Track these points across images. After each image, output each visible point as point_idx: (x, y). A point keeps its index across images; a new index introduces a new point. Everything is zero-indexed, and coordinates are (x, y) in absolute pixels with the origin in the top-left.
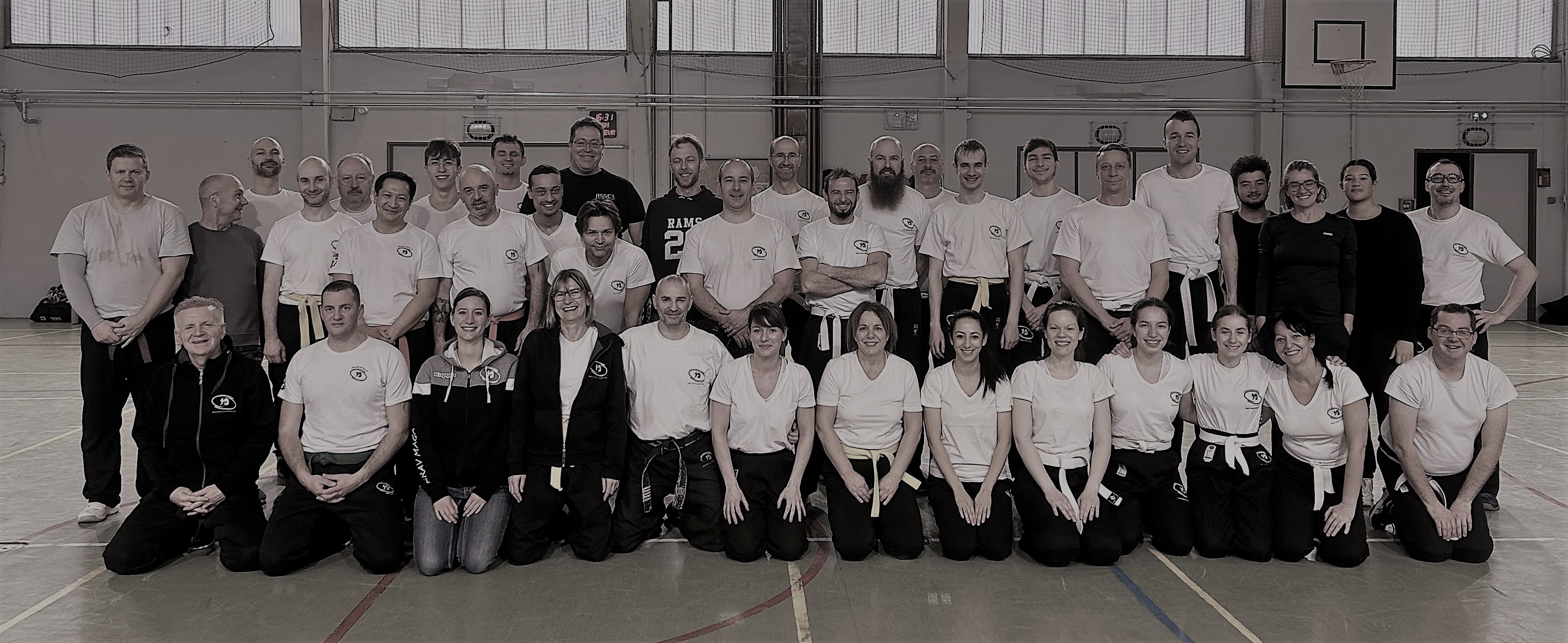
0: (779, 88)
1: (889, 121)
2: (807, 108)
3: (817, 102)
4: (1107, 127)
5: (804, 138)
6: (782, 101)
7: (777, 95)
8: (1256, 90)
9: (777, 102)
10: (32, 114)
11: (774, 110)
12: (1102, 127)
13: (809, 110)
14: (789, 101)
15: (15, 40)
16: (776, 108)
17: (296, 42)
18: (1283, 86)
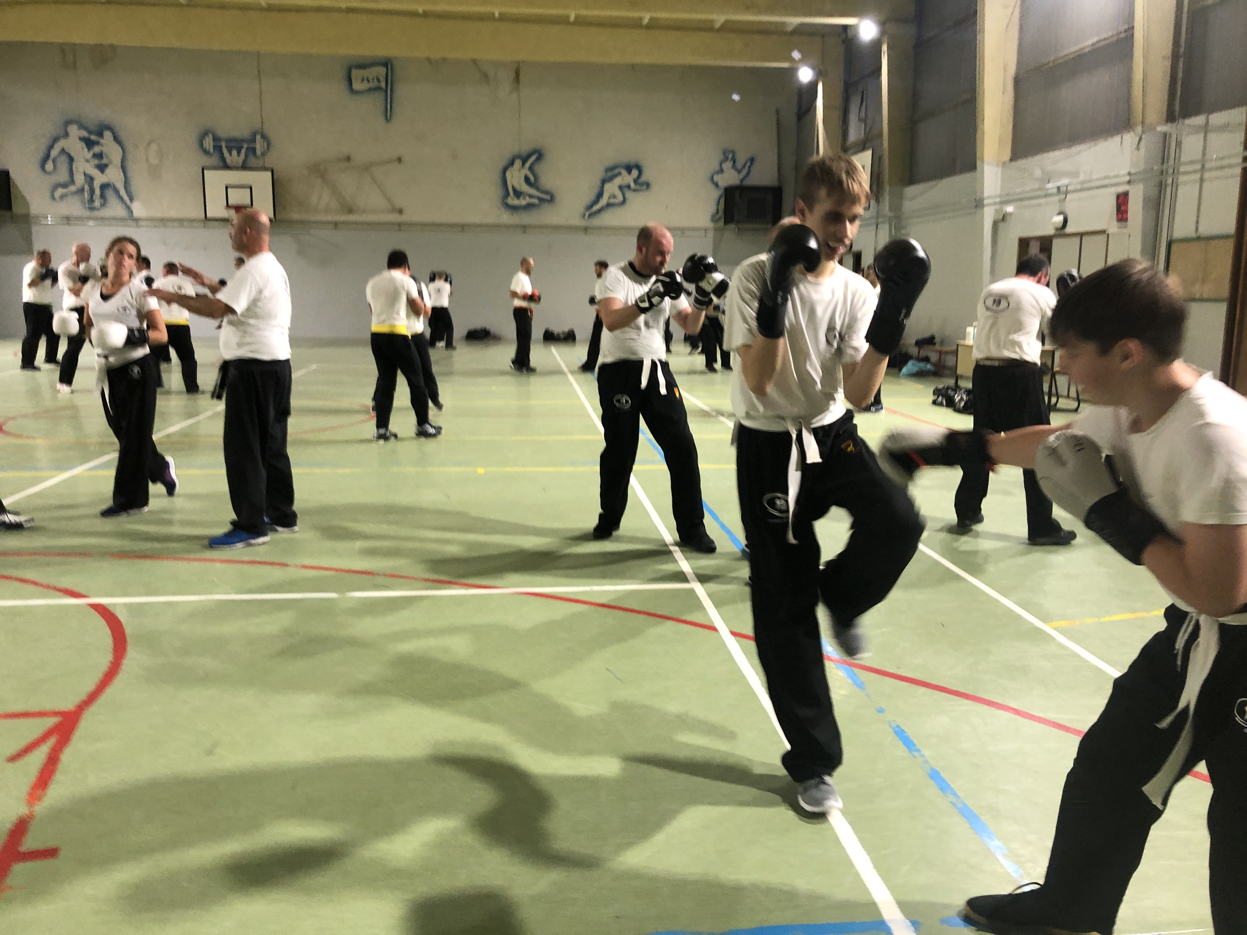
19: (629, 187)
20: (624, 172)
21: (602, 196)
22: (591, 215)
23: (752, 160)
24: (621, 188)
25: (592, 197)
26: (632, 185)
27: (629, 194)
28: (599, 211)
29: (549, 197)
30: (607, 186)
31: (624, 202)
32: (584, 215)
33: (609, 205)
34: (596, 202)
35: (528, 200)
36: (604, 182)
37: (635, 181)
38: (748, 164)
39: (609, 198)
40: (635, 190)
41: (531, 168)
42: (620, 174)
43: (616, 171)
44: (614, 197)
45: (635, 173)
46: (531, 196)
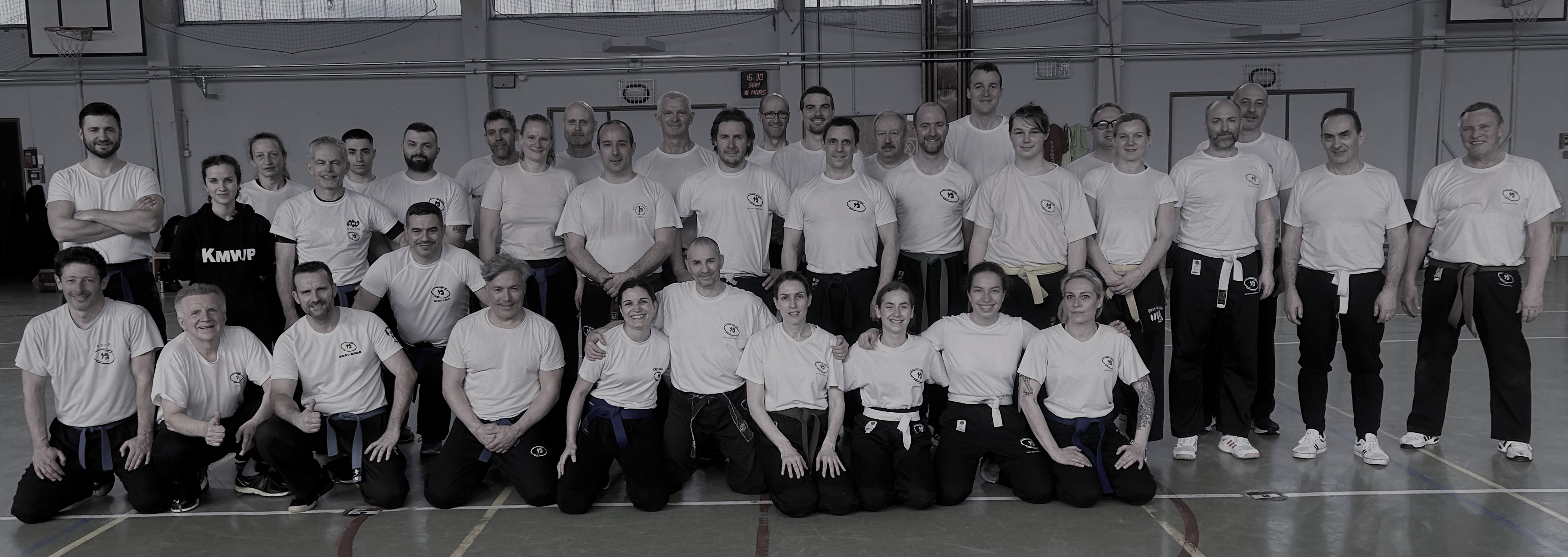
0: (929, 43)
1: (1040, 71)
2: (957, 61)
3: (968, 54)
4: (1261, 70)
5: (955, 92)
6: (932, 53)
7: (927, 49)
8: (1417, 24)
9: (927, 54)
10: (211, 88)
11: (924, 64)
12: (1257, 70)
13: (960, 63)
14: (938, 53)
15: (189, 18)
16: (926, 62)
17: (457, 12)
18: (1449, 21)
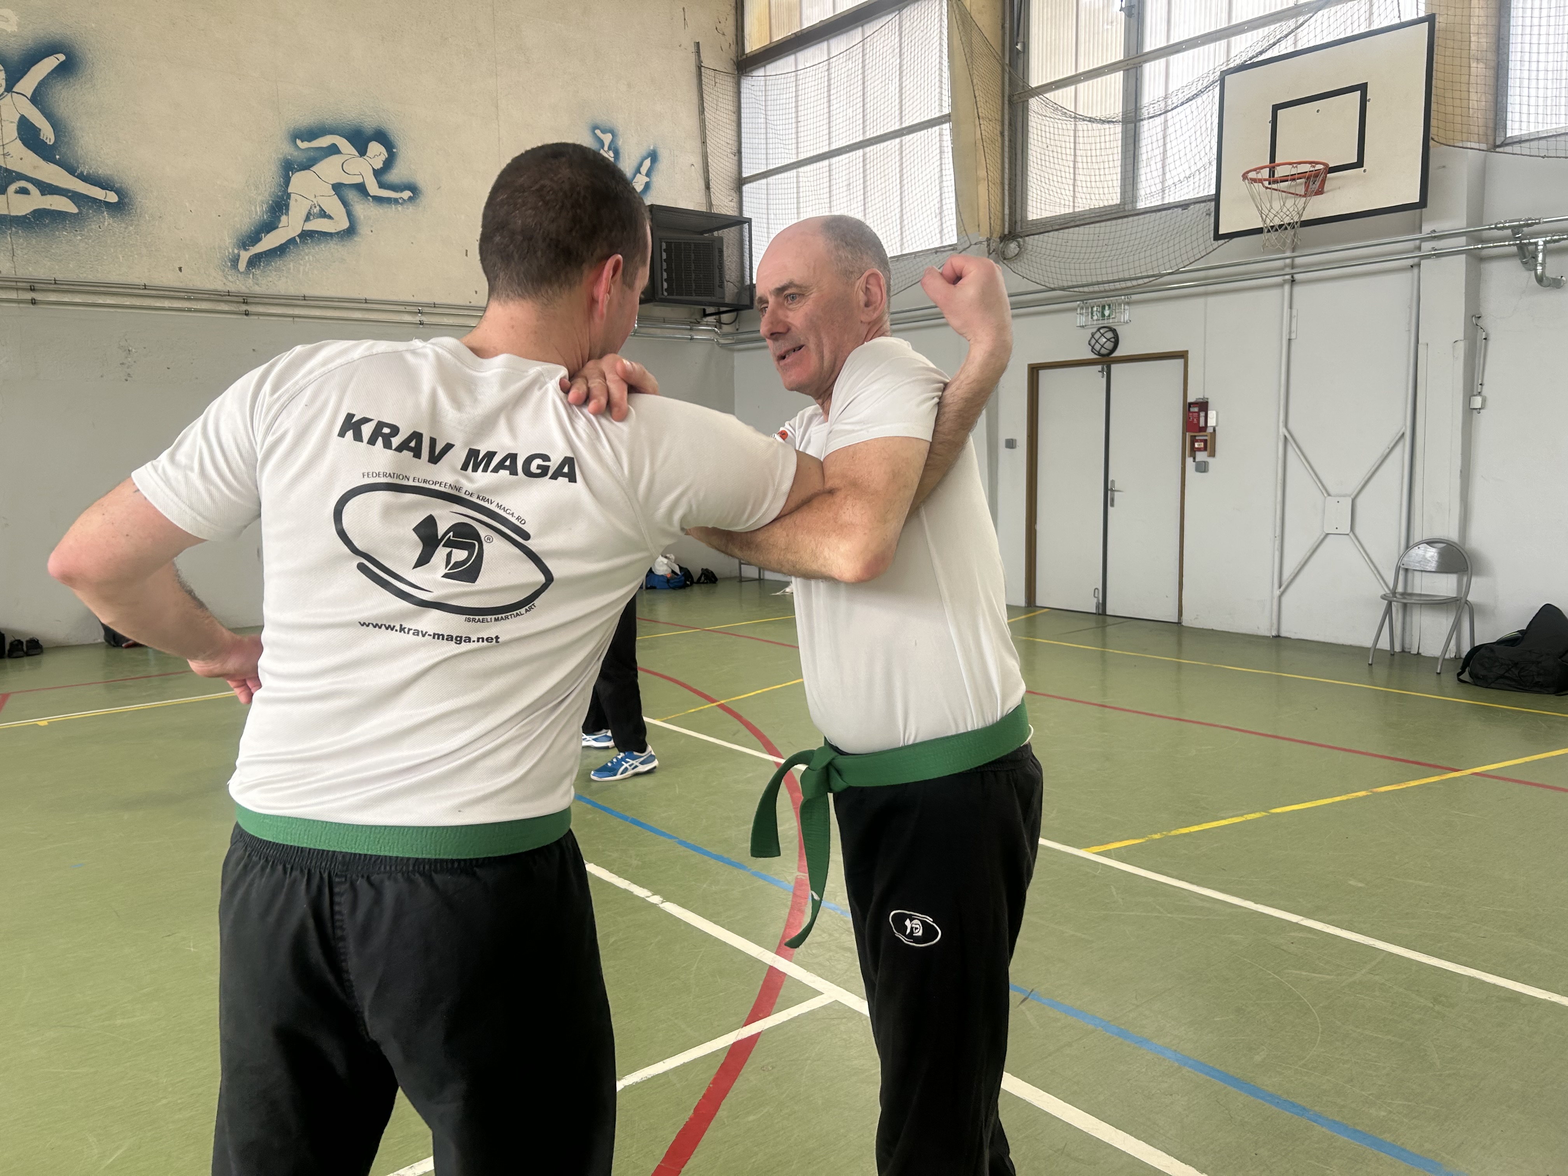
10: (1555, 267)
15: (1513, 129)
19: (361, 188)
20: (343, 144)
21: (287, 206)
22: (254, 262)
23: (653, 156)
24: (338, 188)
25: (258, 211)
26: (373, 188)
27: (363, 210)
28: (281, 251)
29: (113, 198)
30: (299, 181)
31: (350, 232)
32: (235, 261)
33: (306, 236)
34: (269, 226)
35: (36, 201)
36: (289, 168)
37: (377, 173)
38: (647, 163)
39: (308, 219)
40: (378, 200)
41: (36, 99)
42: (334, 150)
43: (324, 142)
44: (323, 214)
45: (376, 150)
46: (46, 189)
